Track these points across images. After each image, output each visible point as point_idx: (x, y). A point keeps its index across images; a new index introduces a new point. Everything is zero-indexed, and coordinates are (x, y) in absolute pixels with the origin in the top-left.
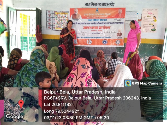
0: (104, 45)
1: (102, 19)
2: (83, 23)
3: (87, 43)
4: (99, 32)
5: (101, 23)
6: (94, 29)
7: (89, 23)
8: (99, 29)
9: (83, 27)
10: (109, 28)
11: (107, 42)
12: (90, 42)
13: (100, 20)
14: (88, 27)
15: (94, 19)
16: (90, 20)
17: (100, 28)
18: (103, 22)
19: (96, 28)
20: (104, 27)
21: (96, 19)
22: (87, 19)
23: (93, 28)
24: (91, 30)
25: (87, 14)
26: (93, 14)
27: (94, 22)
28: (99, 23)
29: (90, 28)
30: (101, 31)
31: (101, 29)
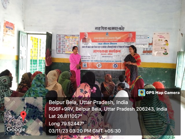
0: (114, 69)
1: (112, 43)
2: (92, 47)
3: (97, 66)
4: (109, 56)
5: (112, 47)
6: (104, 53)
7: (99, 47)
8: (109, 53)
9: (93, 51)
10: (119, 52)
11: (117, 65)
12: (100, 65)
13: (110, 44)
14: (98, 51)
15: (104, 43)
16: (100, 44)
17: (110, 51)
18: (113, 45)
19: (106, 51)
20: (115, 50)
21: (106, 43)
22: (97, 43)
23: (103, 51)
24: (101, 53)
25: (97, 38)
26: (103, 38)
27: (104, 45)
28: (109, 47)
29: (100, 51)
30: (112, 54)
31: (111, 53)
